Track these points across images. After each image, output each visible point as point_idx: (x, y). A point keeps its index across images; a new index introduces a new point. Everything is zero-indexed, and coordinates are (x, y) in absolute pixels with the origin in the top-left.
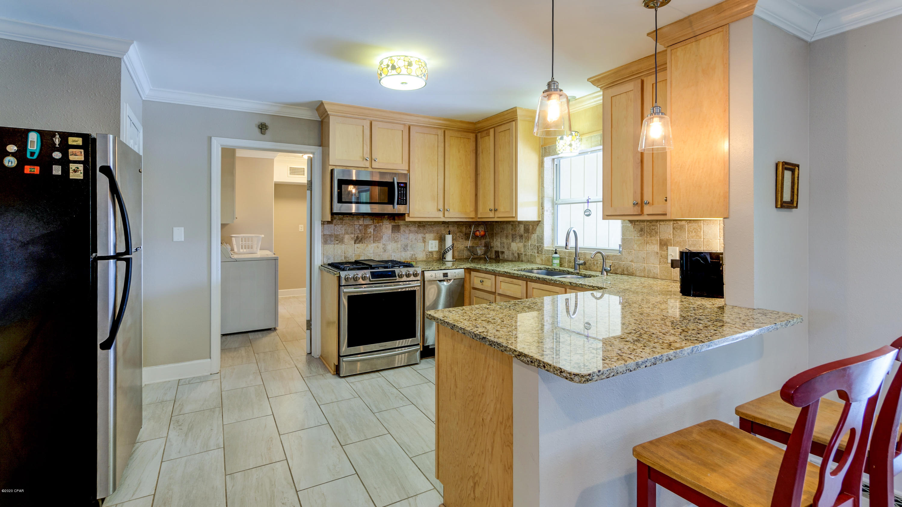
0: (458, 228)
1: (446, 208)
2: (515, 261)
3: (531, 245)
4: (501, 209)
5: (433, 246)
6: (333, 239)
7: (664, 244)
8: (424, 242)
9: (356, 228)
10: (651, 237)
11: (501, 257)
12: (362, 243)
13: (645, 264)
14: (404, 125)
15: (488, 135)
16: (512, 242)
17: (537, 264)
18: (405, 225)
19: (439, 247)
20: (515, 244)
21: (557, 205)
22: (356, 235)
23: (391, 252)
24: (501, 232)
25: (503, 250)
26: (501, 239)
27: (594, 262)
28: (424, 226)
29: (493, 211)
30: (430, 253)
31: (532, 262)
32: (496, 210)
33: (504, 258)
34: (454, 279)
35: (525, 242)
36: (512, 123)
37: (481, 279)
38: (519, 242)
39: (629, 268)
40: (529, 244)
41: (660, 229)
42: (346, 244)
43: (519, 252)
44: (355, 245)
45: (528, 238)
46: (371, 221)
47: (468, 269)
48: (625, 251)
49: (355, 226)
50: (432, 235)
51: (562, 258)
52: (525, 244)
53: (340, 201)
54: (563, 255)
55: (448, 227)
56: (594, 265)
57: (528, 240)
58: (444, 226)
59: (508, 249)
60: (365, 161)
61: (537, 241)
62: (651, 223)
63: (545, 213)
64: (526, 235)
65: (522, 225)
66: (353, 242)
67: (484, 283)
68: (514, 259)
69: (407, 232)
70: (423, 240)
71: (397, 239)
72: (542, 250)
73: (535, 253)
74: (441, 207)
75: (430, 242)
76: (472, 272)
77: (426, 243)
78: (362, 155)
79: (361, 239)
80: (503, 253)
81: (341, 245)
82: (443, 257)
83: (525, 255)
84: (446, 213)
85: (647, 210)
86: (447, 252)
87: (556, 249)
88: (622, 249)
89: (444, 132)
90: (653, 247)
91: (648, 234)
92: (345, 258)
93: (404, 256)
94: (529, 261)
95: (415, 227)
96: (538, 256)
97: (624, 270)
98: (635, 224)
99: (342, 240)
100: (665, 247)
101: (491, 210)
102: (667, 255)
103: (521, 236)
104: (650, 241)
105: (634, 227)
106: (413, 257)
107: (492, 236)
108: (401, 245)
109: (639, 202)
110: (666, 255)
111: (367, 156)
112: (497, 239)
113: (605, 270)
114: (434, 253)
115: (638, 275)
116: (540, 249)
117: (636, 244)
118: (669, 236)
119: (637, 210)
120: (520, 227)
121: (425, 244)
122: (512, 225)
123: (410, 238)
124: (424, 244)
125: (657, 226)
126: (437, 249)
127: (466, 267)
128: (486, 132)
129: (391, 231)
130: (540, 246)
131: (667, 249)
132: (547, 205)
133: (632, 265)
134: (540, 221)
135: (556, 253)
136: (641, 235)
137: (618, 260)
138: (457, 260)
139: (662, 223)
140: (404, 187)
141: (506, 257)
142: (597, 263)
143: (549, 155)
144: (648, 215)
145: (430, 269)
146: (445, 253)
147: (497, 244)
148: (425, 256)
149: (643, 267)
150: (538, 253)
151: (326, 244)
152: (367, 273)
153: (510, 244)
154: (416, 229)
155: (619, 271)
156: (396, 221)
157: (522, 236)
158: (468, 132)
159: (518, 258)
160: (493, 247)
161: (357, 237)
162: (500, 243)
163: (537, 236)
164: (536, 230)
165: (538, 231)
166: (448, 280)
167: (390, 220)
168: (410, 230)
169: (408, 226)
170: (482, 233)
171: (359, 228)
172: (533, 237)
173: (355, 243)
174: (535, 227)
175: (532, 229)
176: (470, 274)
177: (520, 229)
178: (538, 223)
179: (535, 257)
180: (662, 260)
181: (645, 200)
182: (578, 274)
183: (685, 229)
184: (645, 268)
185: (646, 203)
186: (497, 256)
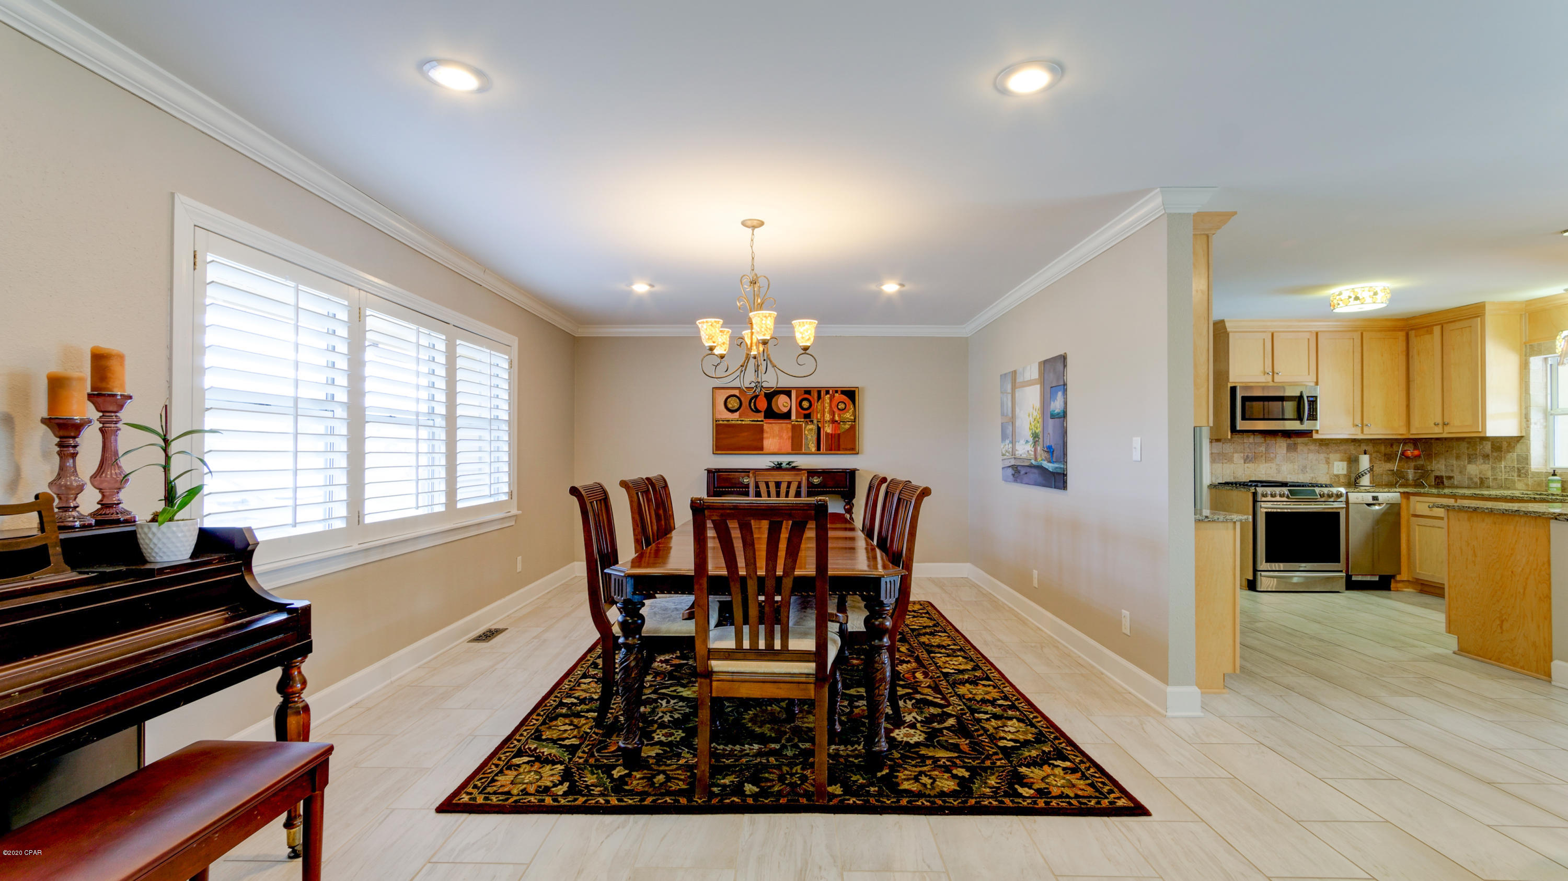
0: (1373, 447)
1: (1365, 422)
3: (1505, 467)
4: (1456, 422)
5: (1340, 468)
6: (1221, 458)
8: (1328, 463)
9: (1246, 448)
11: (1447, 483)
12: (1253, 462)
14: (1311, 332)
15: (1431, 333)
16: (1469, 462)
18: (1303, 443)
19: (1347, 470)
20: (1474, 466)
21: (1552, 417)
22: (1246, 454)
23: (1286, 473)
24: (1447, 451)
25: (1451, 475)
26: (1448, 460)
28: (1327, 444)
29: (1440, 426)
30: (1335, 476)
31: (1509, 489)
32: (1444, 424)
33: (1453, 484)
34: (1387, 504)
35: (1495, 463)
36: (1474, 319)
37: (1429, 504)
38: (1482, 464)
40: (1503, 466)
42: (1235, 462)
43: (1483, 477)
44: (1245, 465)
45: (1499, 459)
46: (1263, 439)
47: (1404, 493)
49: (1245, 444)
50: (1338, 456)
51: (1565, 482)
52: (1494, 465)
53: (1244, 418)
55: (1360, 446)
57: (1500, 461)
58: (1354, 445)
59: (1460, 472)
60: (1266, 375)
61: (1518, 461)
63: (1532, 426)
64: (1495, 454)
65: (1487, 442)
66: (1243, 461)
67: (1433, 509)
68: (1472, 486)
69: (1306, 451)
70: (1326, 461)
71: (1293, 458)
72: (1527, 471)
73: (1513, 476)
74: (1358, 422)
75: (1336, 463)
76: (1412, 498)
77: (1331, 465)
78: (1262, 369)
79: (1252, 458)
80: (1450, 478)
81: (1230, 464)
82: (1355, 481)
83: (1495, 479)
84: (1365, 429)
86: (1363, 476)
87: (1554, 471)
89: (1362, 334)
92: (1233, 477)
93: (1301, 478)
94: (1502, 487)
96: (1518, 480)
99: (1231, 459)
101: (1436, 424)
103: (1486, 457)
106: (1314, 480)
107: (1429, 457)
108: (1298, 467)
111: (1269, 370)
112: (1439, 461)
114: (1343, 476)
116: (1522, 471)
120: (1484, 444)
121: (1329, 466)
122: (1469, 443)
123: (1310, 458)
124: (1327, 466)
126: (1345, 472)
127: (1402, 491)
128: (1426, 329)
129: (1285, 449)
130: (1524, 467)
132: (1536, 417)
134: (1522, 437)
135: (1554, 475)
138: (1377, 484)
140: (1313, 402)
141: (1456, 483)
143: (1539, 353)
146: (1359, 476)
147: (1439, 467)
148: (1329, 480)
150: (1519, 476)
151: (1214, 463)
152: (1285, 490)
153: (1465, 467)
154: (1317, 448)
156: (1292, 439)
157: (1488, 456)
158: (1394, 330)
160: (1432, 471)
161: (1247, 456)
162: (1445, 465)
163: (1518, 455)
164: (1514, 447)
165: (1519, 448)
166: (1379, 504)
167: (1285, 437)
168: (1309, 449)
169: (1306, 444)
170: (1416, 452)
171: (1249, 447)
172: (1509, 456)
173: (1245, 463)
174: (1513, 444)
175: (1507, 447)
176: (1408, 499)
177: (1483, 447)
178: (1519, 439)
179: (1513, 482)
186: (1438, 481)
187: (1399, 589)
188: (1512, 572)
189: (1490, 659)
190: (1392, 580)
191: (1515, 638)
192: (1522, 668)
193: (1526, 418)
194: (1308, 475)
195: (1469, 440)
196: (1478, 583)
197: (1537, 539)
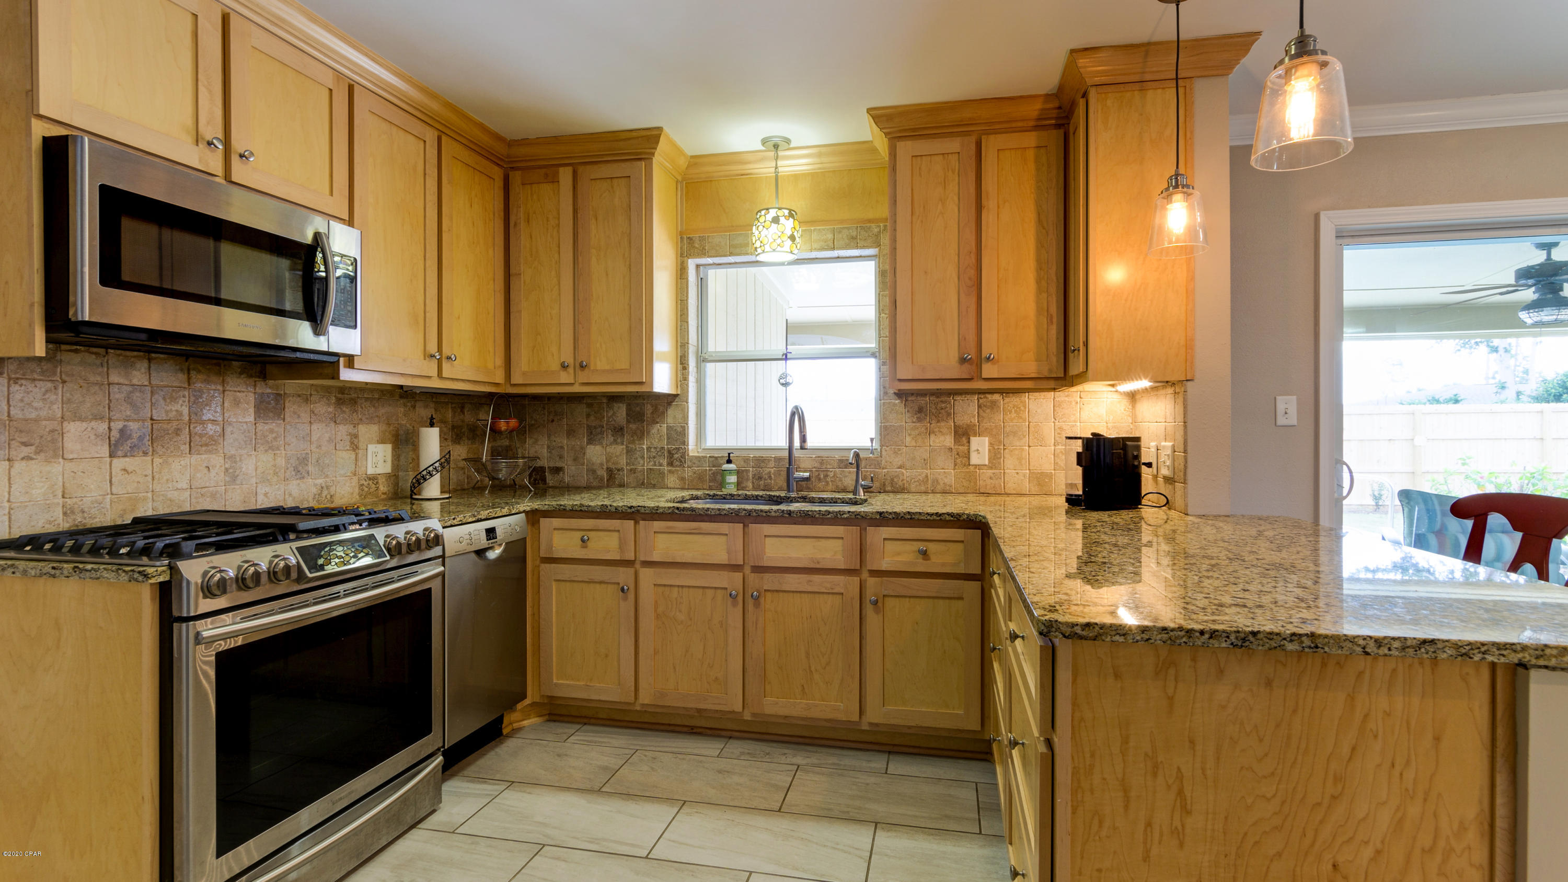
0: (436, 410)
1: (446, 351)
2: (599, 488)
3: (649, 449)
4: (600, 363)
5: (379, 459)
7: (963, 434)
8: (355, 447)
9: (117, 396)
10: (938, 421)
11: (550, 479)
12: (145, 454)
13: (927, 469)
14: (337, 74)
15: (554, 180)
16: (590, 442)
17: (668, 488)
18: (299, 396)
19: (393, 463)
20: (598, 448)
21: (703, 364)
22: (117, 425)
23: (254, 480)
24: (553, 421)
25: (559, 464)
26: (553, 438)
27: (819, 475)
28: (354, 402)
29: (571, 370)
30: (370, 479)
31: (655, 486)
32: (582, 367)
33: (562, 481)
34: (504, 543)
35: (633, 442)
36: (639, 163)
38: (611, 444)
39: (895, 480)
40: (645, 447)
41: (956, 408)
42: (71, 456)
43: (611, 466)
44: (115, 461)
45: (641, 435)
46: (182, 377)
47: (532, 513)
48: (887, 449)
49: (115, 389)
50: (375, 429)
52: (631, 446)
54: (741, 465)
55: (414, 407)
56: (820, 479)
57: (641, 438)
58: (405, 405)
59: (575, 460)
60: (204, 147)
61: (668, 438)
62: (938, 397)
63: (690, 378)
64: (633, 426)
65: (621, 405)
66: (105, 451)
67: (589, 544)
69: (305, 416)
70: (352, 443)
71: (275, 438)
72: (683, 456)
73: (661, 465)
74: (433, 348)
75: (372, 448)
76: (541, 522)
77: (361, 452)
78: (188, 122)
79: (141, 438)
80: (557, 470)
81: (47, 461)
82: (411, 488)
83: (633, 471)
84: (446, 366)
85: (989, 370)
87: (729, 454)
88: (879, 446)
89: (442, 139)
90: (942, 438)
91: (933, 417)
92: (65, 514)
94: (643, 484)
95: (329, 405)
96: (670, 471)
97: (884, 485)
98: (906, 400)
99: (53, 441)
100: (964, 439)
101: (564, 367)
102: (969, 452)
103: (619, 431)
104: (937, 430)
105: (905, 405)
106: (325, 493)
108: (288, 460)
109: (974, 356)
110: (966, 451)
111: (213, 132)
112: (537, 440)
113: (862, 486)
114: (382, 481)
115: (913, 490)
116: (676, 456)
117: (909, 435)
118: (972, 420)
119: (967, 371)
120: (615, 409)
121: (357, 455)
122: (590, 406)
123: (314, 438)
124: (353, 456)
125: (950, 403)
126: (388, 468)
127: (528, 509)
128: (543, 171)
129: (252, 410)
130: (678, 449)
131: (969, 442)
132: (692, 362)
133: (902, 474)
134: (677, 395)
135: (729, 461)
136: (919, 420)
137: (872, 467)
138: (453, 494)
139: (958, 398)
141: (568, 480)
142: (827, 476)
143: (703, 253)
145: (455, 522)
146: (418, 478)
147: (539, 450)
148: (357, 490)
149: (923, 475)
150: (671, 464)
153: (582, 448)
154: (330, 409)
155: (876, 485)
156: (271, 382)
157: (622, 429)
161: (122, 431)
162: (548, 447)
163: (669, 428)
164: (663, 413)
165: (672, 416)
166: (497, 547)
167: (251, 376)
168: (312, 412)
169: (307, 400)
170: (514, 423)
171: (128, 399)
172: (655, 429)
173: (112, 455)
174: (661, 409)
175: (652, 413)
176: (537, 525)
177: (614, 414)
178: (674, 397)
179: (662, 474)
180: (958, 461)
181: (985, 354)
182: (804, 499)
183: (999, 407)
184: (927, 476)
185: (988, 359)
186: (535, 480)
190: (507, 712)
193: (682, 364)
194: (310, 481)
195: (589, 401)
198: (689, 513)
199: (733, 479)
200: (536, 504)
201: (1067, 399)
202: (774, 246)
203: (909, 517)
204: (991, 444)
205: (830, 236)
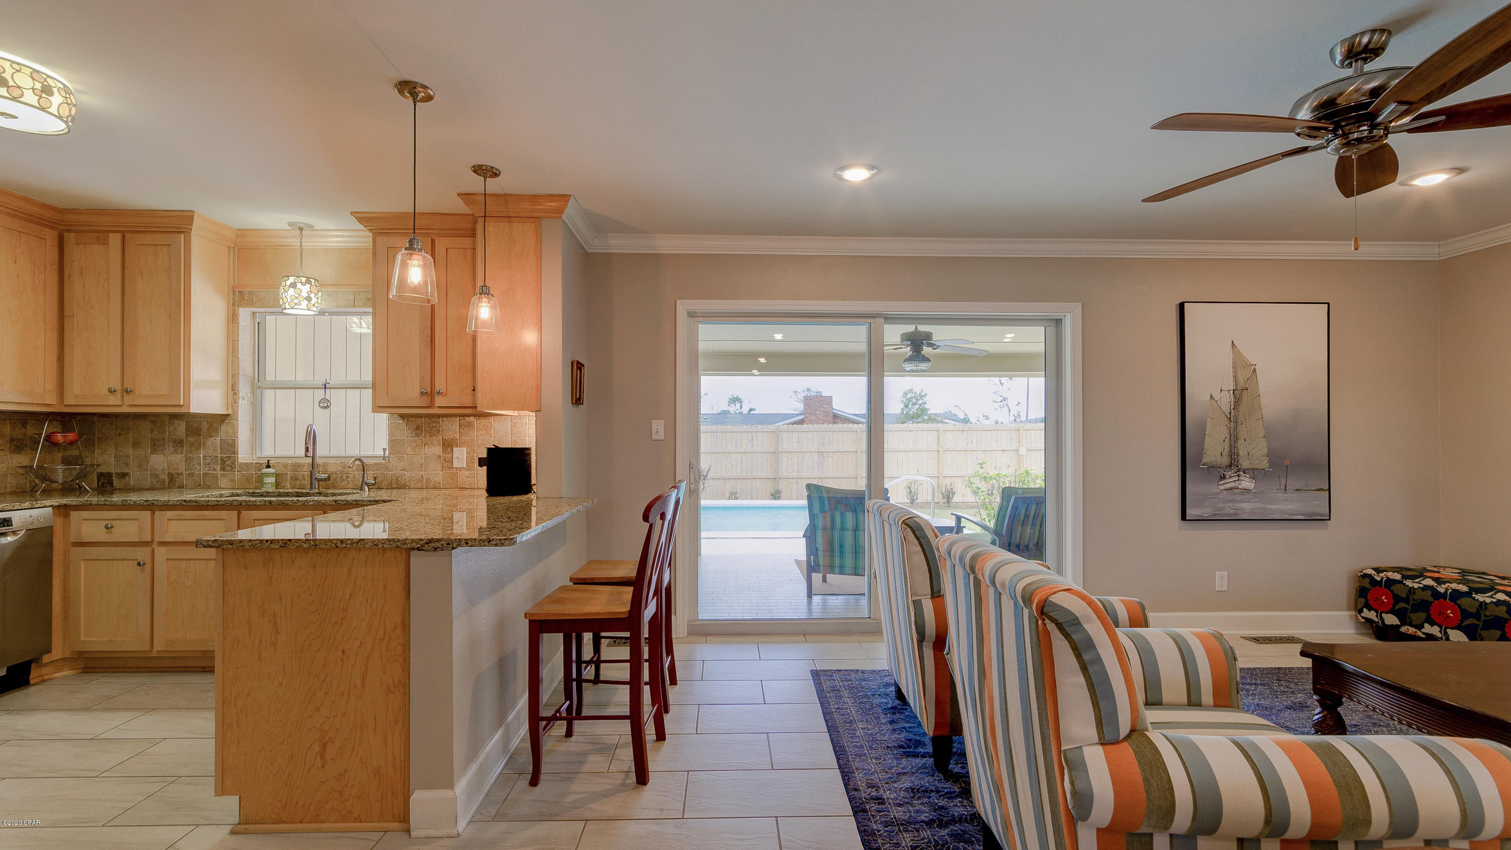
2: (161, 489)
3: (204, 457)
4: (143, 389)
7: (448, 445)
10: (431, 436)
11: (119, 484)
13: (422, 471)
16: (154, 451)
17: (221, 488)
20: (160, 456)
21: (260, 390)
24: (120, 435)
25: (125, 470)
26: (119, 448)
29: (119, 395)
31: (207, 487)
32: (127, 392)
33: (127, 483)
34: (27, 530)
35: (191, 452)
36: (177, 234)
37: (105, 523)
38: (172, 454)
39: (400, 479)
40: (201, 456)
41: (443, 426)
43: (172, 471)
45: (198, 446)
47: (59, 507)
48: (394, 456)
51: (282, 475)
52: (189, 455)
54: (281, 470)
56: (343, 480)
57: (198, 448)
59: (140, 466)
61: (222, 449)
62: (430, 419)
63: (240, 402)
64: (191, 439)
67: (115, 529)
68: (156, 486)
72: (233, 463)
73: (214, 470)
76: (74, 514)
80: (123, 475)
83: (191, 475)
85: (439, 401)
87: (268, 461)
88: (389, 454)
90: (433, 448)
91: (427, 433)
94: (199, 485)
96: (222, 475)
97: (391, 483)
98: (408, 421)
100: (449, 449)
101: (112, 392)
102: (454, 458)
103: (178, 443)
104: (430, 442)
105: (407, 424)
107: (90, 444)
109: (429, 391)
110: (450, 458)
112: (105, 451)
113: (366, 484)
115: (412, 487)
116: (227, 463)
117: (410, 446)
118: (455, 435)
119: (425, 401)
122: (153, 422)
125: (439, 423)
127: (57, 504)
128: (99, 235)
130: (228, 457)
131: (453, 451)
132: (244, 390)
133: (405, 475)
134: (228, 415)
135: (268, 466)
136: (417, 435)
137: (382, 470)
139: (445, 420)
141: (132, 484)
143: (254, 304)
144: (440, 407)
147: (106, 459)
149: (420, 476)
150: (223, 469)
153: (146, 457)
155: (385, 483)
157: (181, 441)
159: (173, 482)
160: (92, 465)
162: (116, 456)
163: (221, 440)
164: (217, 429)
165: (223, 431)
166: (14, 533)
170: (71, 436)
172: (210, 442)
174: (215, 425)
175: (207, 430)
176: (66, 516)
177: (175, 430)
178: (223, 418)
179: (215, 477)
180: (445, 465)
181: (437, 389)
182: (320, 494)
183: (474, 426)
184: (422, 477)
185: (438, 393)
186: (103, 484)
187: (46, 677)
188: (343, 652)
189: (301, 822)
190: (33, 666)
191: (346, 770)
192: (358, 819)
193: (232, 390)
195: (153, 419)
196: (281, 684)
197: (385, 587)
198: (194, 504)
199: (272, 480)
200: (64, 501)
201: (519, 421)
202: (292, 304)
203: (355, 503)
204: (468, 452)
205: (352, 297)
